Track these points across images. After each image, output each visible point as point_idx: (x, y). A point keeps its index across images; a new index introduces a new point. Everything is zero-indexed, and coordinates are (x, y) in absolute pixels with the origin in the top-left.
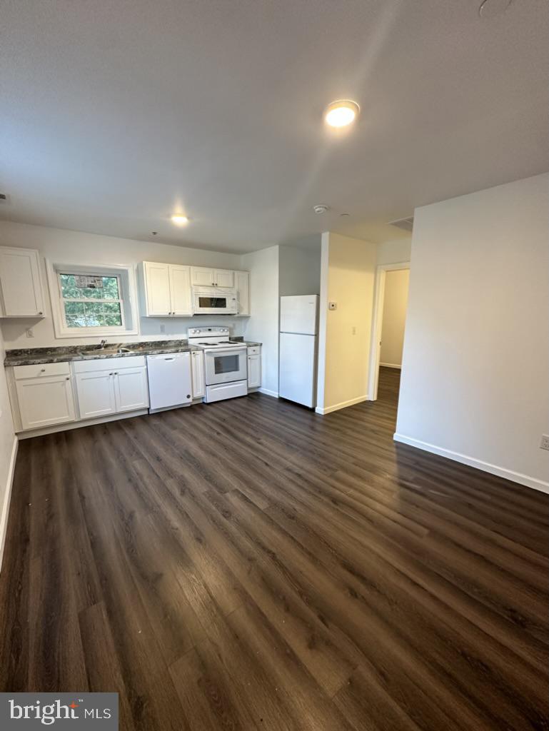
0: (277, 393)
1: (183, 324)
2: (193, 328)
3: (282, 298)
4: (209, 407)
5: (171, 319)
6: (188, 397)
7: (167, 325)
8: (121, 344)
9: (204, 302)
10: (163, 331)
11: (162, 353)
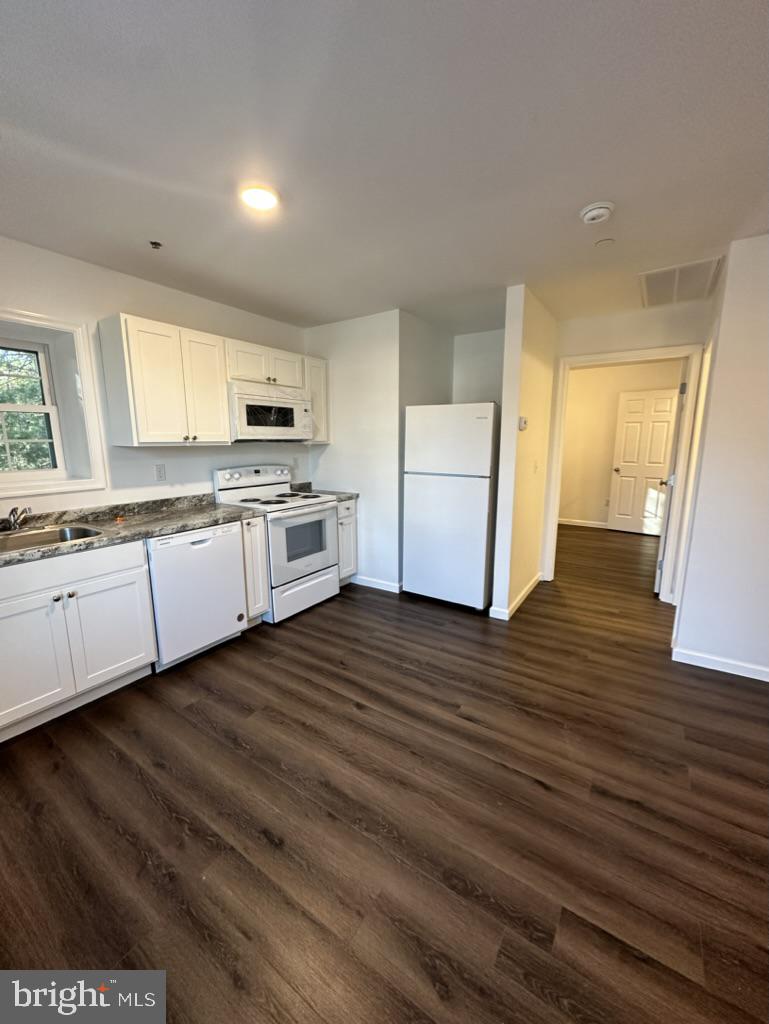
0: (397, 585)
1: (204, 462)
2: (225, 469)
3: (409, 409)
4: (279, 632)
5: (189, 449)
6: (240, 618)
7: (170, 463)
8: (64, 513)
9: (257, 415)
10: (162, 478)
11: (183, 529)
